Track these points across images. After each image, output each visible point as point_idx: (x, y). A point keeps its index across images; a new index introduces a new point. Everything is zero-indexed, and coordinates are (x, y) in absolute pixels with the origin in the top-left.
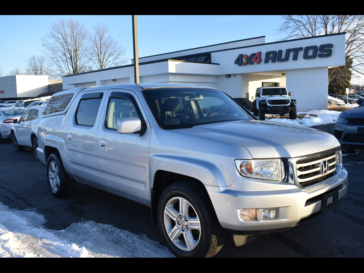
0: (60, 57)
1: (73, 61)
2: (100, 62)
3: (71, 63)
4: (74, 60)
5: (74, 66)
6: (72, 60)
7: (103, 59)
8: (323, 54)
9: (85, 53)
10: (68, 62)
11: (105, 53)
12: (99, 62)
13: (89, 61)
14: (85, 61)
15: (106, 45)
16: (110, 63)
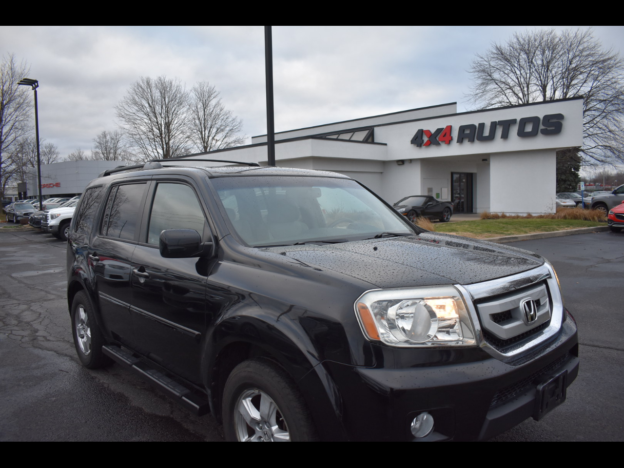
0: (144, 133)
1: (164, 140)
2: (204, 143)
3: (161, 142)
4: (165, 138)
5: (165, 146)
6: (161, 139)
7: (208, 137)
8: (548, 129)
9: (181, 129)
10: (157, 141)
11: (211, 128)
12: (202, 141)
13: (187, 139)
14: (182, 139)
15: (213, 116)
16: (219, 143)
